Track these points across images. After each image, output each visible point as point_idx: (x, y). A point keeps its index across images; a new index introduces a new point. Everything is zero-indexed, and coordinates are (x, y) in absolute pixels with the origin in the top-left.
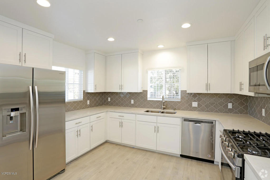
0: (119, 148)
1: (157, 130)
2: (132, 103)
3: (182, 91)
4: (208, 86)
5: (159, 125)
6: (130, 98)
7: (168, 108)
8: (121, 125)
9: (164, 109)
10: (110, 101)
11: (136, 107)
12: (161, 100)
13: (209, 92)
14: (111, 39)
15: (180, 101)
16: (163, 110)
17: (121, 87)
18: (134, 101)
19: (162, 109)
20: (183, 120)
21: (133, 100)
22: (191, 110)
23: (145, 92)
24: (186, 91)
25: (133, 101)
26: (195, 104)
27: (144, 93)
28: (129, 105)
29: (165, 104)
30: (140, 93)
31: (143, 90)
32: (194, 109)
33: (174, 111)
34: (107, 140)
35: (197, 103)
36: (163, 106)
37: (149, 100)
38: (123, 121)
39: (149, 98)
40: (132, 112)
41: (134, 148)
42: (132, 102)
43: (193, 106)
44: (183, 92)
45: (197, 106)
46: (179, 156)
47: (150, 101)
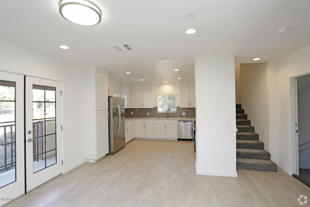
1: (165, 127)
3: (177, 107)
4: (189, 104)
5: (166, 125)
6: (147, 112)
7: (170, 116)
8: (145, 127)
9: (167, 117)
10: (132, 114)
11: (151, 117)
12: (166, 112)
13: (190, 107)
15: (176, 112)
17: (142, 105)
20: (178, 121)
22: (182, 117)
23: (156, 108)
24: (179, 107)
28: (146, 116)
29: (168, 114)
30: (154, 108)
32: (184, 116)
33: (173, 118)
35: (185, 113)
38: (145, 124)
42: (148, 114)
46: (177, 140)
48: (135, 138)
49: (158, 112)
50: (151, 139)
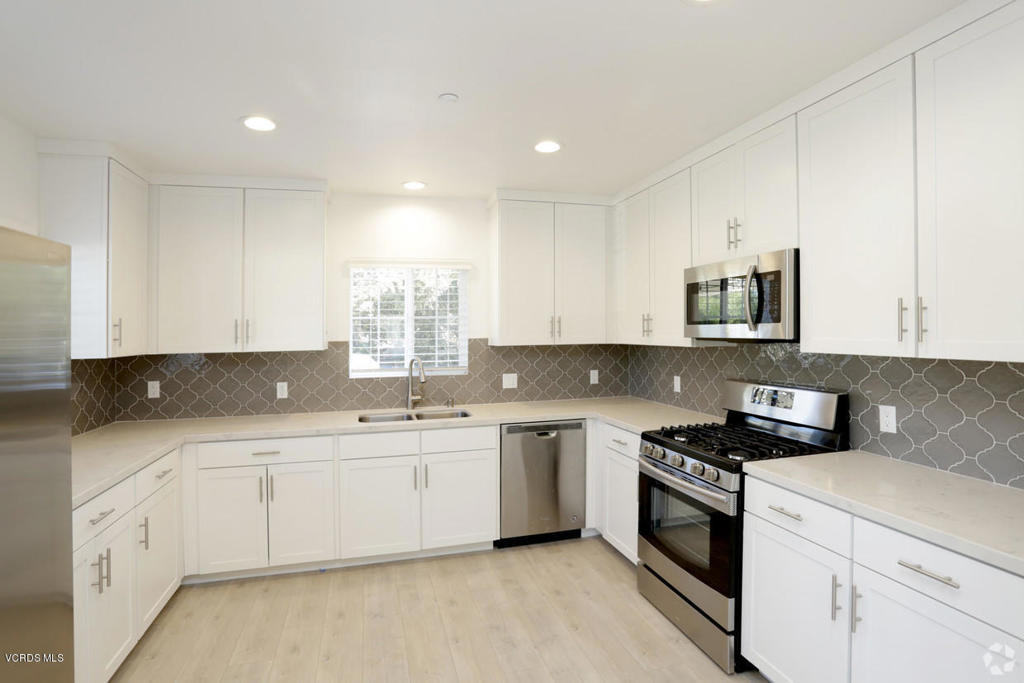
0: (266, 591)
1: (421, 478)
2: (279, 396)
4: (555, 324)
5: (426, 459)
7: (428, 400)
9: (415, 404)
10: (157, 395)
11: (301, 410)
14: (259, 124)
15: (466, 372)
16: (413, 408)
17: (241, 328)
18: (289, 388)
19: (407, 406)
20: (504, 432)
21: (285, 384)
22: (499, 400)
24: (486, 340)
25: (286, 388)
26: (510, 381)
27: (337, 352)
28: (266, 408)
30: (319, 353)
31: (330, 343)
32: (509, 396)
33: (450, 408)
34: (185, 578)
35: (515, 376)
36: (411, 398)
37: (356, 379)
39: (353, 371)
40: (318, 431)
41: (324, 571)
42: (282, 390)
43: (504, 387)
44: (475, 345)
45: (515, 386)
46: (491, 547)
47: (359, 381)
48: (187, 582)
49: (353, 375)
50: (317, 568)
